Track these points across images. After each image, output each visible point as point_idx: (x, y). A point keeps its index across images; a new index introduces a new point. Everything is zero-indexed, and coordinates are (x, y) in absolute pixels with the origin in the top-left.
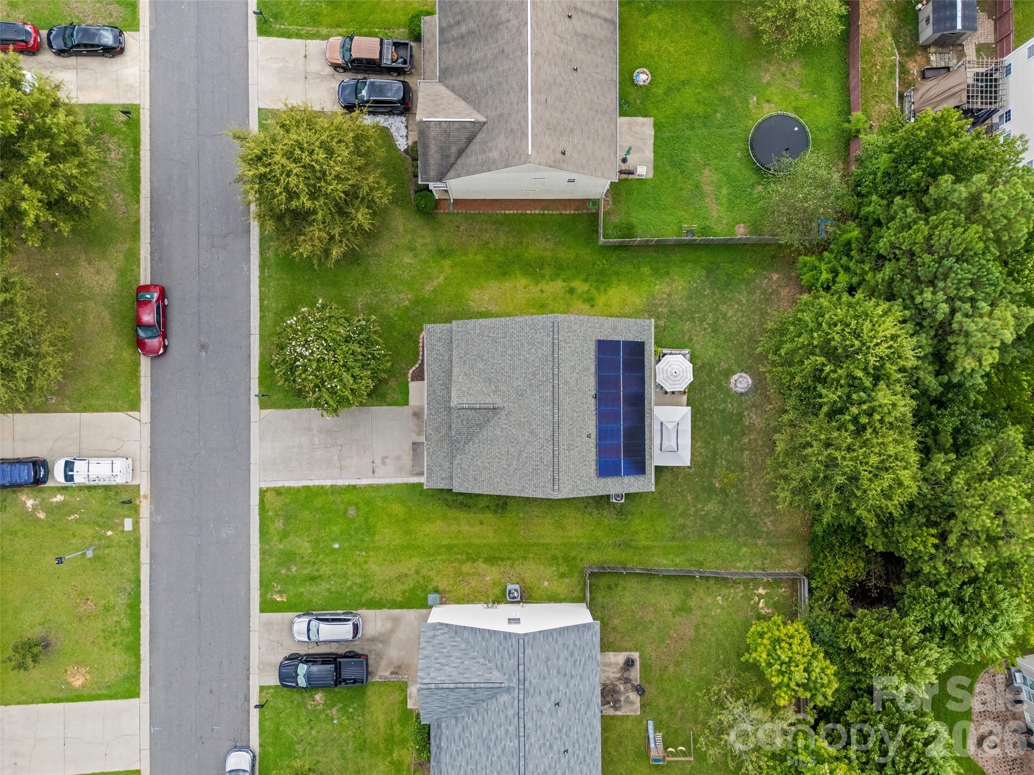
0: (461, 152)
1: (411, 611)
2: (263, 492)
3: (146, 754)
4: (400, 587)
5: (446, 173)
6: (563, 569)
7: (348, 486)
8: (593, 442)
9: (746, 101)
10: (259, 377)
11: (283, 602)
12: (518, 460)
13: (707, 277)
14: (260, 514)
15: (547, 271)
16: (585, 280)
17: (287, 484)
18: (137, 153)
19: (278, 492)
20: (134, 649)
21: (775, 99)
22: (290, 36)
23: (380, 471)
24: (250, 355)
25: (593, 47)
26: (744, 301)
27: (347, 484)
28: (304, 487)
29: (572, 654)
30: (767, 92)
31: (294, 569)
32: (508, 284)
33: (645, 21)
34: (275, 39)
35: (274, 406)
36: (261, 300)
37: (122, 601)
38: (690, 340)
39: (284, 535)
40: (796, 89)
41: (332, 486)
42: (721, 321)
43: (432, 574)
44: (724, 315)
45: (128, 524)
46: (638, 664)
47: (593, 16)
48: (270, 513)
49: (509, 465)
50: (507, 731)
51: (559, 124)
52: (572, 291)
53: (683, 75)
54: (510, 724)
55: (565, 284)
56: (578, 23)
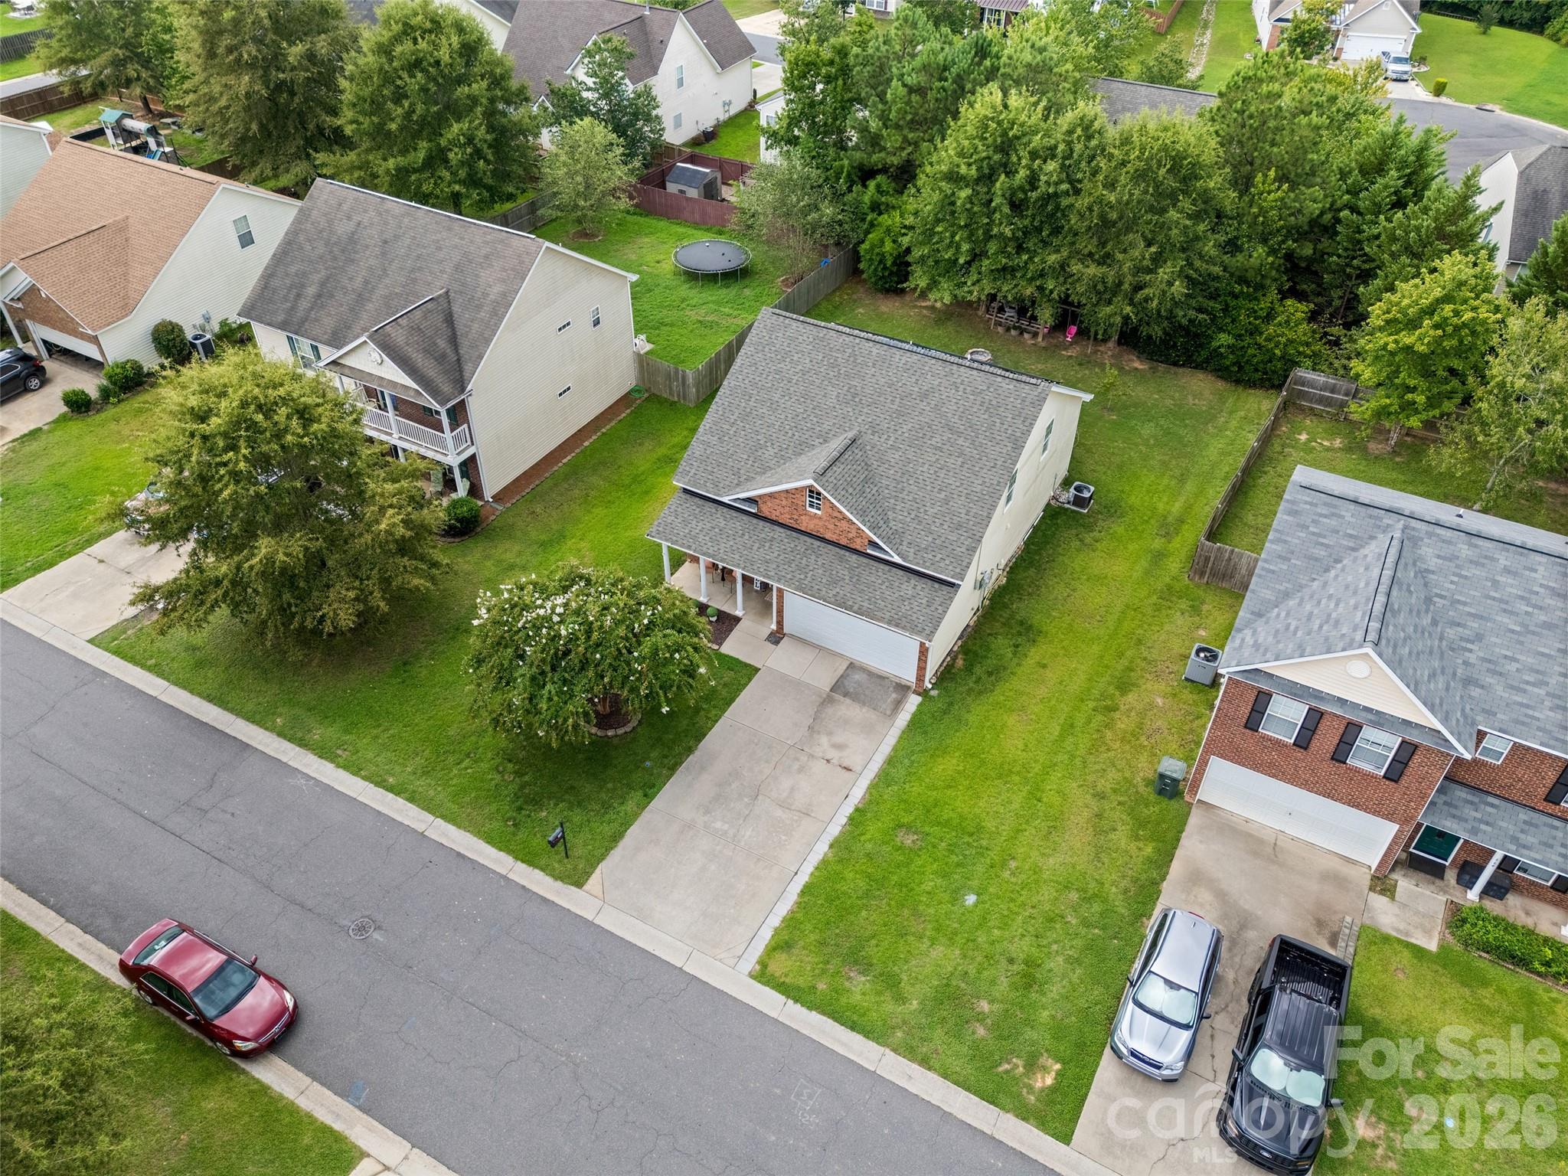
0: (454, 341)
1: (1185, 841)
2: (763, 975)
4: (1121, 837)
5: (462, 376)
7: (851, 819)
10: (516, 858)
11: (1059, 1073)
12: (959, 434)
14: (811, 1007)
17: (775, 921)
19: (781, 944)
23: (855, 760)
24: (459, 854)
27: (844, 820)
28: (803, 893)
31: (985, 1006)
35: (594, 862)
36: (380, 783)
39: (890, 983)
41: (831, 846)
48: (822, 986)
49: (961, 454)
50: (1507, 571)
54: (1493, 559)
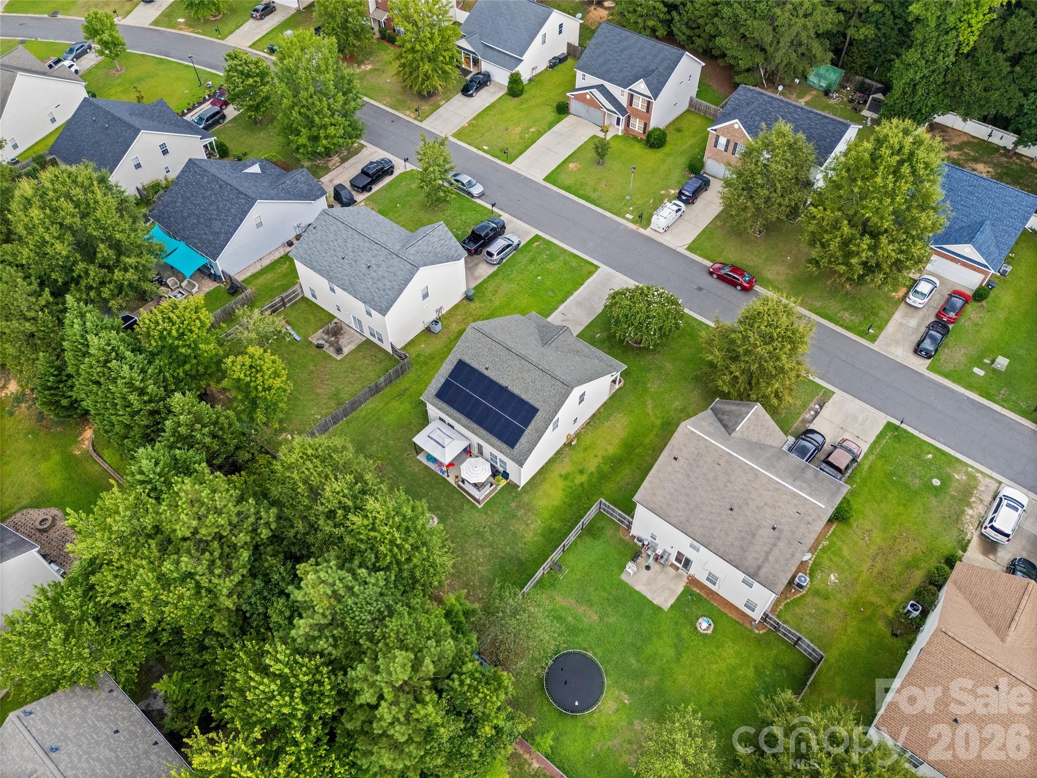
0: (721, 421)
2: (597, 267)
3: (515, 170)
4: (491, 289)
6: (422, 359)
8: (481, 369)
9: (631, 693)
11: (533, 244)
13: (518, 559)
14: (586, 261)
15: (606, 468)
16: (582, 484)
17: (591, 279)
18: (841, 326)
19: (590, 274)
20: (568, 189)
21: (614, 718)
22: (878, 437)
23: (560, 316)
25: (743, 539)
26: (480, 568)
27: (567, 300)
28: (583, 284)
29: (384, 290)
30: (624, 717)
31: (545, 257)
32: (616, 441)
33: (751, 665)
34: (881, 429)
37: (594, 196)
38: (486, 513)
39: (566, 263)
40: (610, 743)
41: (572, 294)
42: (480, 542)
43: (483, 305)
44: (482, 547)
45: (629, 216)
46: (334, 356)
47: (768, 554)
48: (583, 265)
51: (698, 466)
52: (581, 472)
53: (686, 659)
55: (589, 472)
56: (766, 533)
